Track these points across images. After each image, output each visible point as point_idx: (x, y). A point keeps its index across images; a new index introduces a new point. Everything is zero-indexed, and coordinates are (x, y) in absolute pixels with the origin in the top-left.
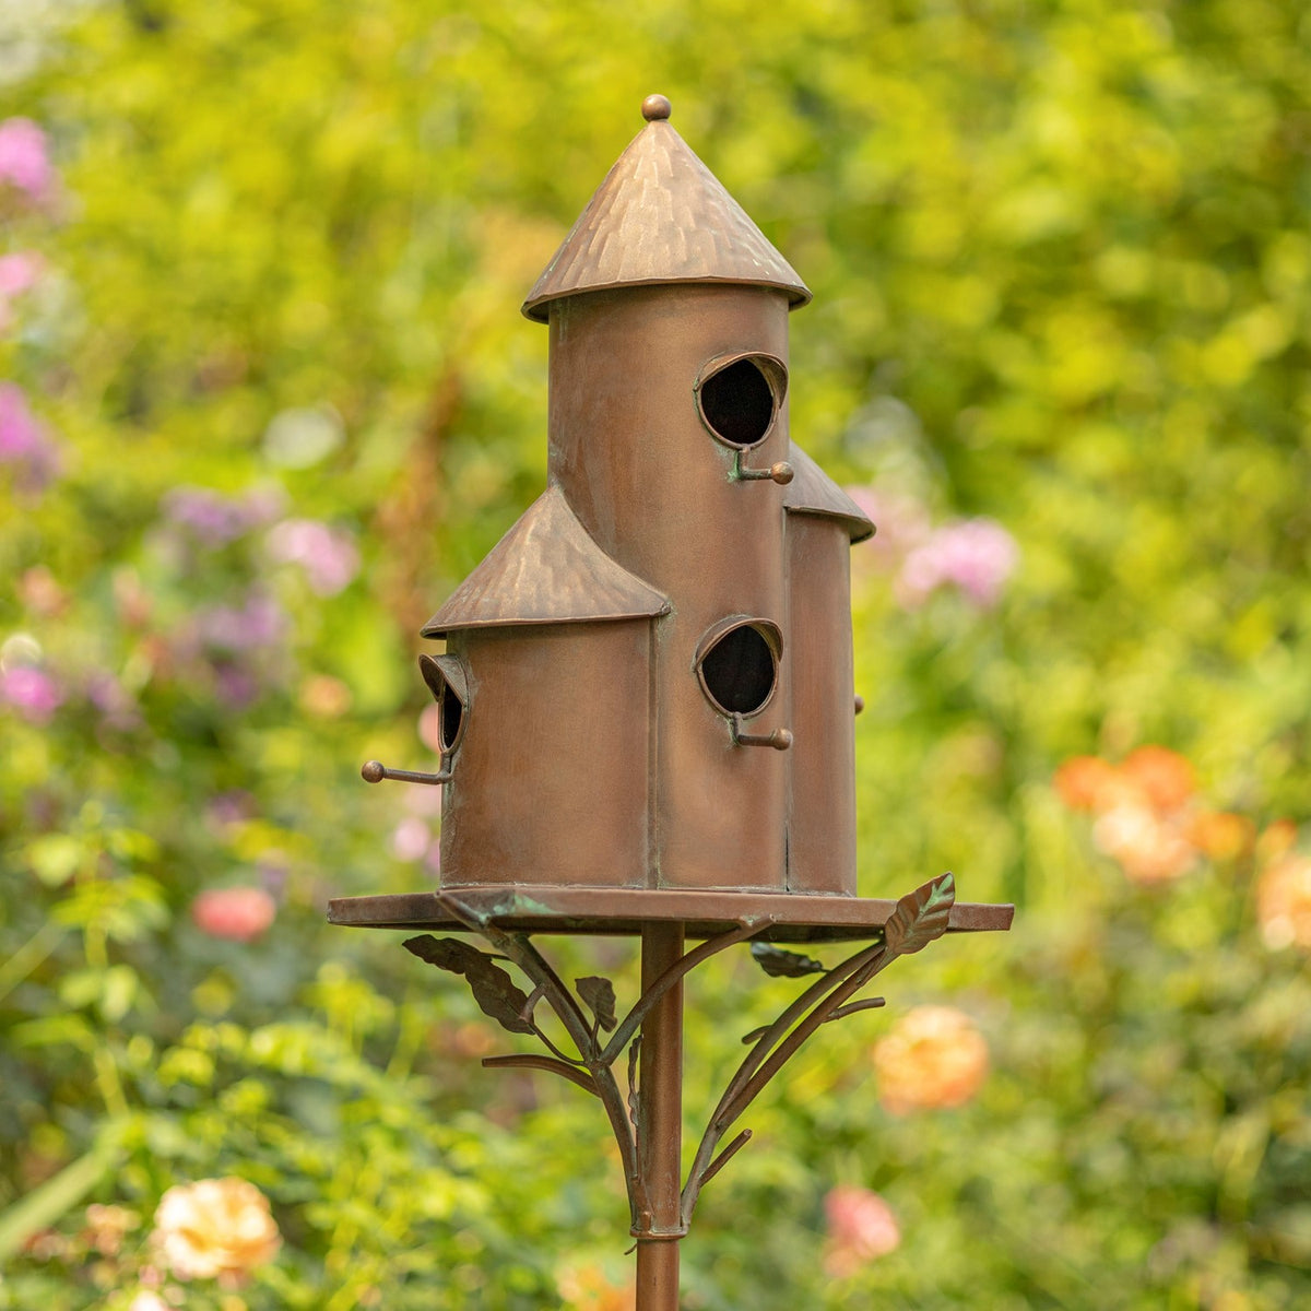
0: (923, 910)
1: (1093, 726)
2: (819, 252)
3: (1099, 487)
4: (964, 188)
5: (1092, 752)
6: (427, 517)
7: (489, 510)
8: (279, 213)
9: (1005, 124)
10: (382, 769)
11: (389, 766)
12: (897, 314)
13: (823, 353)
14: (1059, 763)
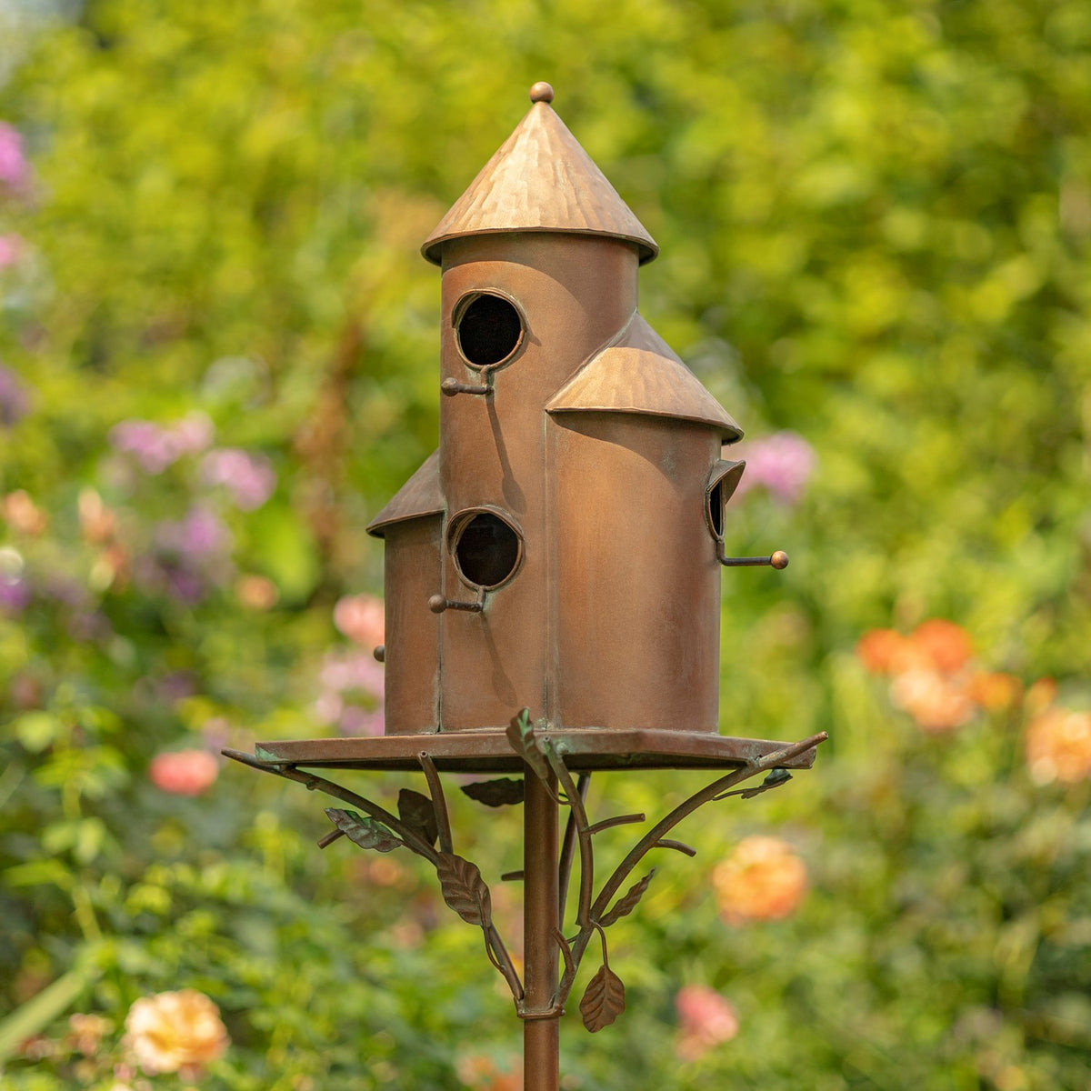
1: (887, 604)
2: (657, 216)
3: (889, 405)
4: (774, 164)
5: (887, 625)
6: (335, 446)
9: (804, 111)
12: (720, 270)
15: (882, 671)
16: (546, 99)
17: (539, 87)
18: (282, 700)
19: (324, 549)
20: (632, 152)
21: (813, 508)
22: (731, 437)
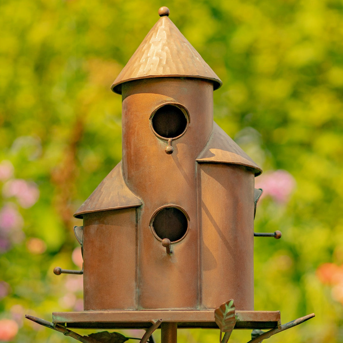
0: (224, 314)
1: (331, 251)
2: (223, 71)
3: (329, 158)
4: (277, 46)
5: (330, 261)
6: (71, 177)
7: (95, 173)
8: (15, 61)
9: (291, 21)
10: (60, 270)
11: (63, 269)
12: (252, 96)
13: (225, 111)
14: (317, 266)
15: (328, 282)
16: (166, 14)
17: (163, 9)
18: (49, 296)
19: (66, 226)
20: (211, 41)
21: (295, 207)
22: (257, 173)
